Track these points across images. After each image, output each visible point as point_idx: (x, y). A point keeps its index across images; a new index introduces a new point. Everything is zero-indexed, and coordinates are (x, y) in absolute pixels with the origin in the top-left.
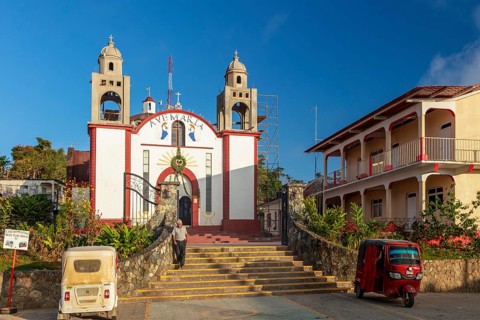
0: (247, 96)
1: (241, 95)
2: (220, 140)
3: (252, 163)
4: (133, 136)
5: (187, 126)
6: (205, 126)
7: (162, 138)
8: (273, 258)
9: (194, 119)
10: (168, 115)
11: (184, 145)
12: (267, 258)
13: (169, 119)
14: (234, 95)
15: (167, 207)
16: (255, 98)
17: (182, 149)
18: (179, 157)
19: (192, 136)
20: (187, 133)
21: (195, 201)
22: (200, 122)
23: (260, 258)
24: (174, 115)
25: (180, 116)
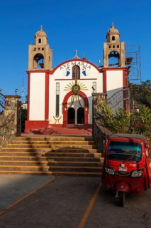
0: (118, 47)
1: (114, 47)
2: (102, 74)
3: (121, 86)
4: (50, 76)
5: (81, 67)
6: (92, 67)
7: (67, 75)
8: (76, 146)
9: (85, 64)
10: (70, 63)
11: (79, 79)
12: (72, 146)
13: (71, 65)
14: (110, 47)
15: (10, 111)
16: (123, 47)
17: (78, 81)
18: (76, 85)
19: (84, 73)
20: (81, 71)
21: (86, 110)
22: (89, 65)
23: (66, 145)
24: (74, 62)
25: (77, 63)
